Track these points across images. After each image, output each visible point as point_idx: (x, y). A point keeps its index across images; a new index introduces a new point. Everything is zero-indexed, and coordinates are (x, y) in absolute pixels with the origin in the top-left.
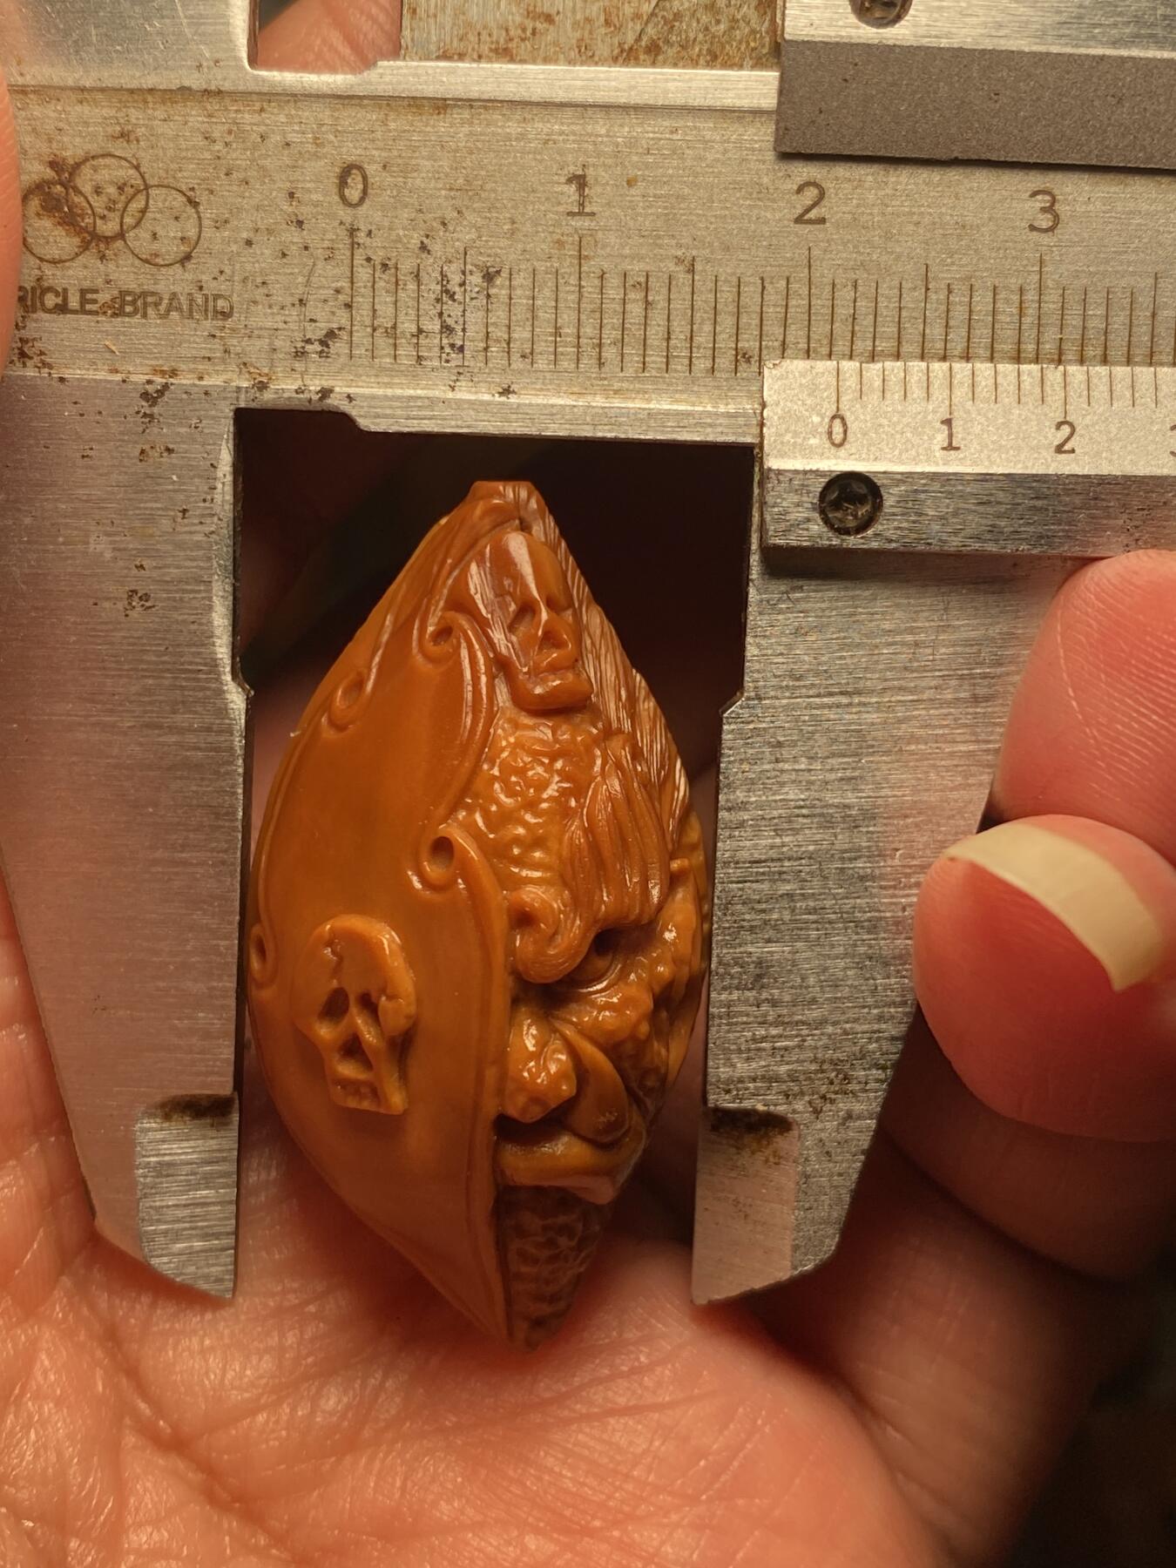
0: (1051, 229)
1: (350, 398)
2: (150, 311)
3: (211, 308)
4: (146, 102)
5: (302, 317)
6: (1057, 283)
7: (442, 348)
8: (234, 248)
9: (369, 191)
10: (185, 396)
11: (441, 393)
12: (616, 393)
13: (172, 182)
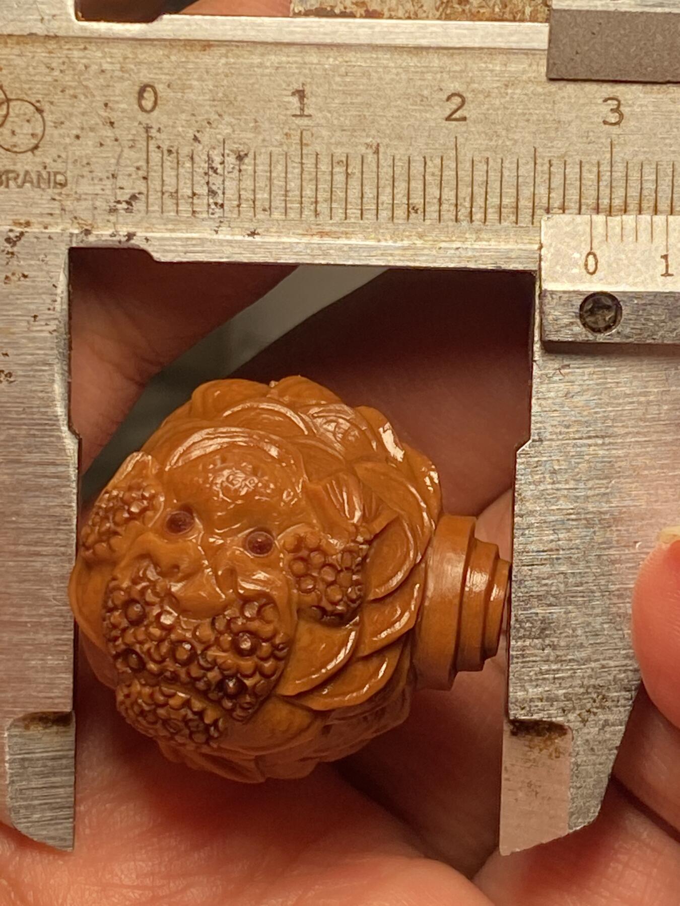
0: (617, 123)
1: (147, 239)
2: (11, 183)
4: (6, 43)
5: (114, 186)
6: (623, 159)
7: (209, 205)
8: (68, 140)
9: (159, 102)
10: (35, 240)
11: (208, 234)
12: (328, 234)
13: (26, 98)
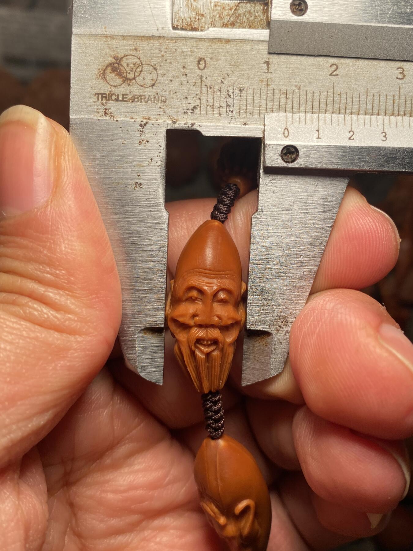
0: (402, 79)
1: (200, 126)
2: (142, 101)
3: (160, 98)
4: (142, 40)
5: (186, 102)
6: (404, 94)
7: (227, 111)
8: (167, 82)
9: (207, 66)
10: (152, 126)
11: (226, 124)
13: (150, 64)
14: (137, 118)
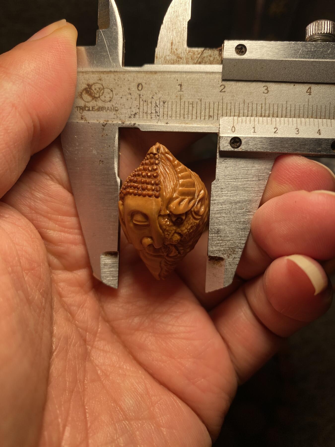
0: (267, 93)
1: (139, 125)
2: (104, 110)
3: (115, 109)
4: (104, 74)
5: (131, 111)
6: (268, 103)
7: (155, 116)
8: (119, 99)
9: (143, 88)
10: (110, 125)
11: (155, 124)
12: (187, 123)
13: (108, 88)
14: (101, 121)
